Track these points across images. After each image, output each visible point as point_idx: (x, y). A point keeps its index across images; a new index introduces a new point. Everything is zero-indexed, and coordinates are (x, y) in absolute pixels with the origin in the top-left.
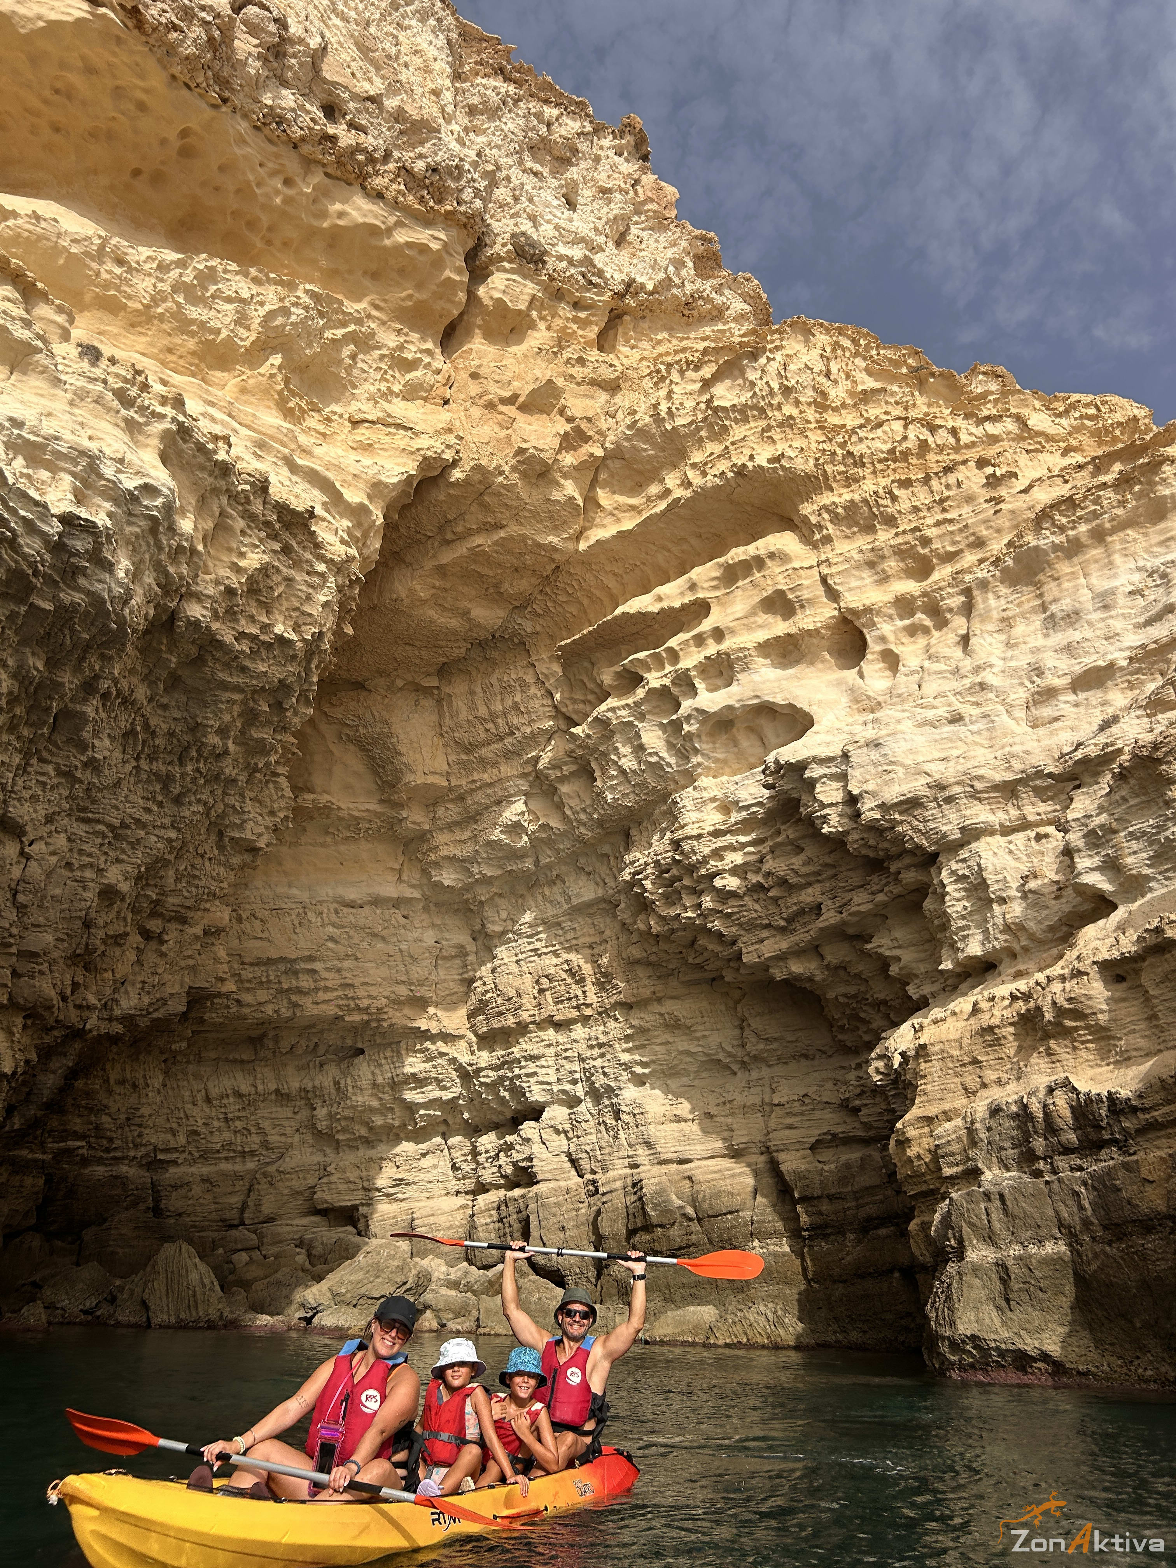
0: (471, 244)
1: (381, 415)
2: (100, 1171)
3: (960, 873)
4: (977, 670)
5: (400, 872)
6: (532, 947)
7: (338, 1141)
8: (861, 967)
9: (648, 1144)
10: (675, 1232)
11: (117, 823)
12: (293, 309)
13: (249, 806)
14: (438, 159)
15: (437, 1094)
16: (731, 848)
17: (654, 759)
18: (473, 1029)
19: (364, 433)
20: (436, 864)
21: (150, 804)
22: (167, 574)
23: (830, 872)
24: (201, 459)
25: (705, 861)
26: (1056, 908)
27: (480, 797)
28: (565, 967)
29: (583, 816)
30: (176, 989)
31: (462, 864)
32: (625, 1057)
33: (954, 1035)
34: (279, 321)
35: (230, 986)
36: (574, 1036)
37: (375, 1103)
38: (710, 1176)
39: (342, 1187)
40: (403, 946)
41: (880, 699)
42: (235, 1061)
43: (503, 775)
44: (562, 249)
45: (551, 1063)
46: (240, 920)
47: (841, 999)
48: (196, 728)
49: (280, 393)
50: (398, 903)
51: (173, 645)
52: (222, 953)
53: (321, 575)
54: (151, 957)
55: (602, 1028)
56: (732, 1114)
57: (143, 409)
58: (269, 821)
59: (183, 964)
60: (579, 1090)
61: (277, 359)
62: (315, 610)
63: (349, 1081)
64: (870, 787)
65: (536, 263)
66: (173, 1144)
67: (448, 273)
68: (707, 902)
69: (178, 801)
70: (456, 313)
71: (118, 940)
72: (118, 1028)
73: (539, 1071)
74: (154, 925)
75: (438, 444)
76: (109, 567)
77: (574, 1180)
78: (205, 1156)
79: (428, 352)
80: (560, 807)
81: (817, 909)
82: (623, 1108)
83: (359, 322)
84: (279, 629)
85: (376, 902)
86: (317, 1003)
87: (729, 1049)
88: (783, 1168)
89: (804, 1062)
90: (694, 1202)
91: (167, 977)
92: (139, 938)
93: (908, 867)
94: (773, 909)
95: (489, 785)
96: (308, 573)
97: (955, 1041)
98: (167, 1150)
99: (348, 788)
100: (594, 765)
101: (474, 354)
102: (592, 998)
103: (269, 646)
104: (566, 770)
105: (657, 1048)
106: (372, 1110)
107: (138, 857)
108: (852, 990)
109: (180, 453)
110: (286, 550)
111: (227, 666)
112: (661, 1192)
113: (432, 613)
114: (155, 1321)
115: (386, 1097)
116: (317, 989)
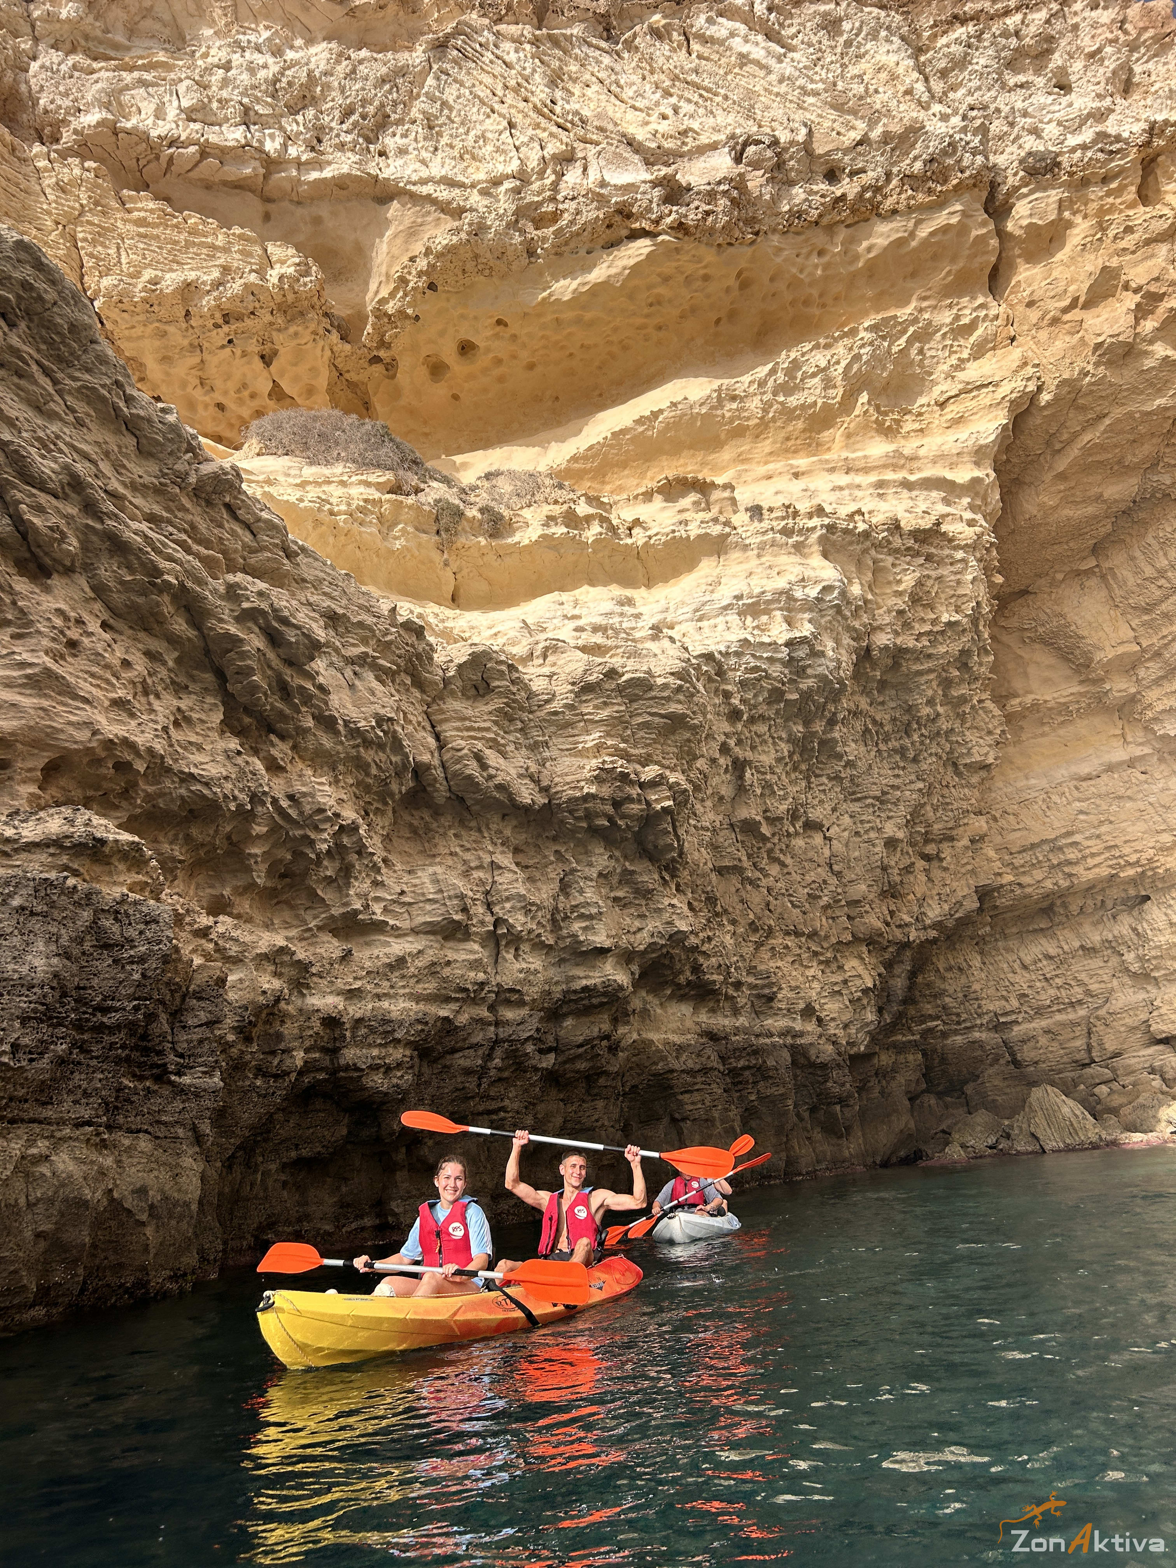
0: (985, 194)
1: (961, 386)
2: (959, 1039)
11: (879, 794)
12: (862, 351)
13: (969, 735)
14: (931, 150)
19: (953, 410)
21: (896, 772)
22: (855, 630)
24: (848, 538)
30: (966, 891)
34: (856, 367)
35: (1008, 878)
42: (1035, 931)
44: (1073, 141)
46: (995, 819)
48: (909, 709)
49: (876, 421)
51: (874, 665)
52: (991, 853)
53: (963, 560)
54: (937, 874)
57: (800, 532)
58: (989, 740)
59: (963, 870)
61: (864, 397)
62: (967, 589)
65: (1051, 170)
66: (1009, 1008)
67: (975, 233)
69: (915, 760)
70: (993, 259)
71: (908, 870)
72: (933, 934)
74: (931, 849)
75: (1019, 383)
76: (822, 654)
78: (1040, 1012)
79: (982, 306)
83: (915, 321)
84: (945, 618)
91: (955, 884)
92: (923, 863)
96: (952, 564)
98: (1006, 1014)
99: (1046, 681)
101: (1023, 285)
103: (942, 632)
107: (903, 810)
109: (834, 544)
110: (929, 558)
111: (917, 659)
113: (1067, 512)
114: (1047, 1148)
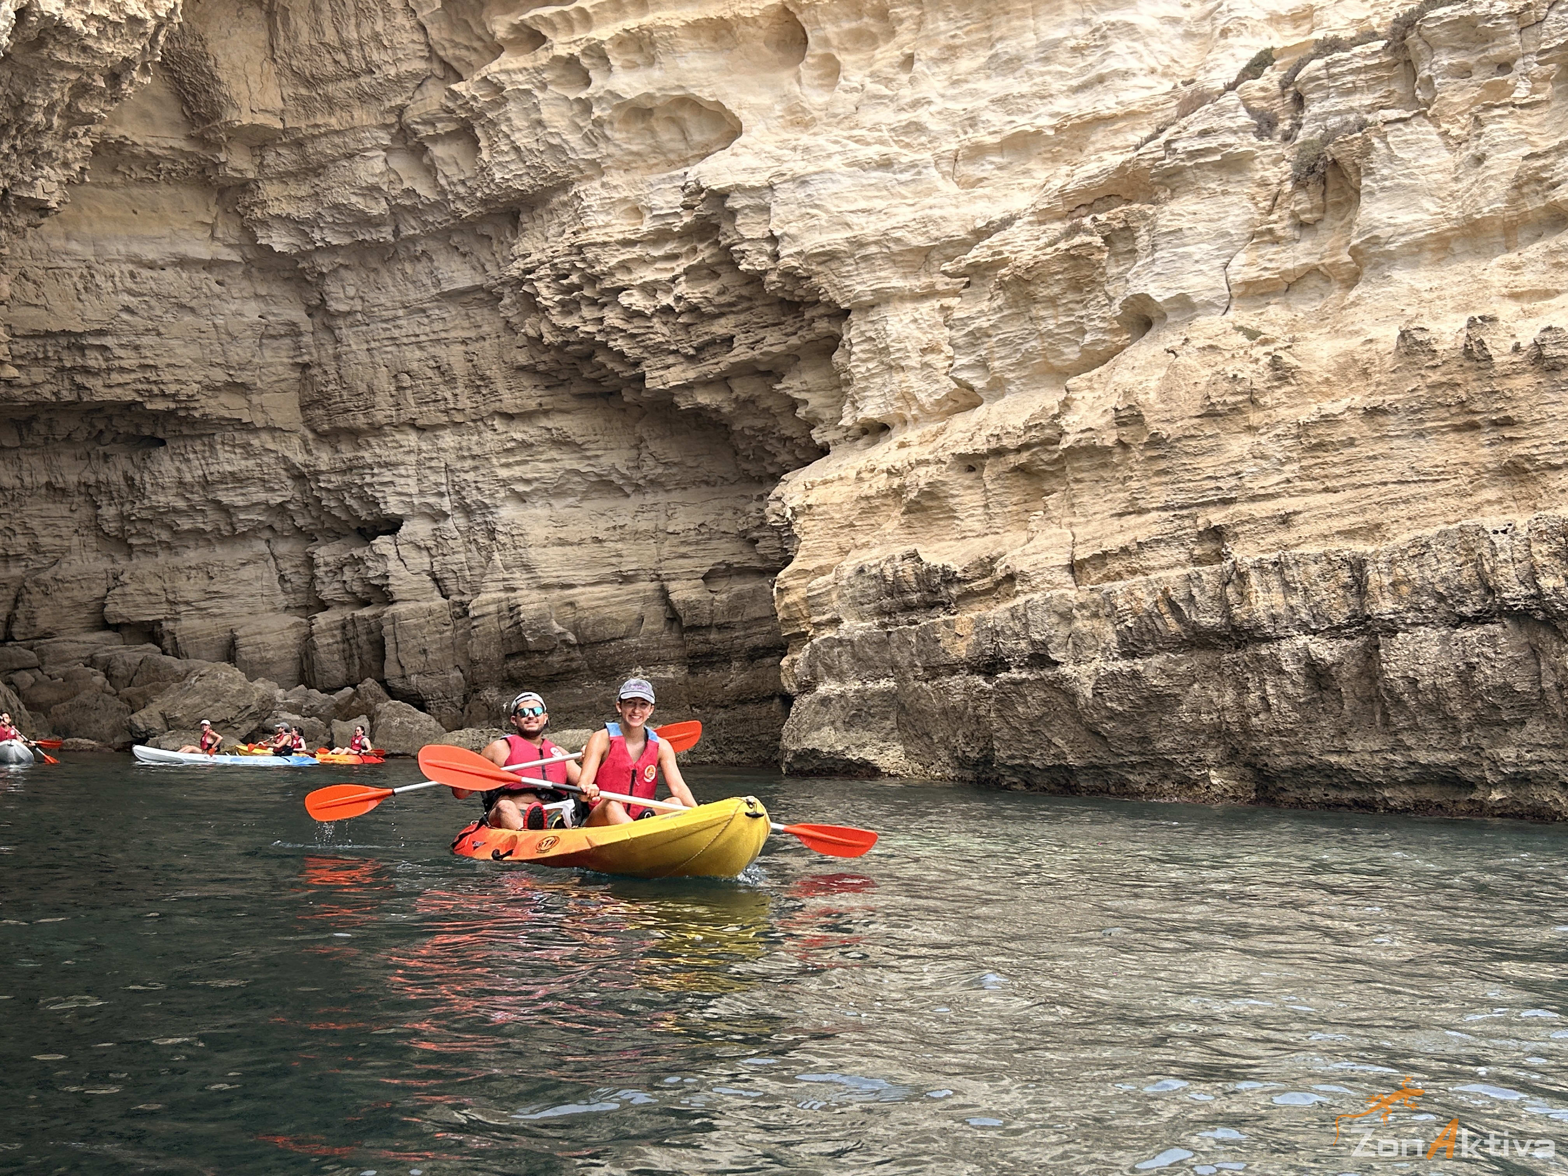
3: (868, 334)
4: (916, 104)
5: (213, 227)
6: (388, 334)
7: (130, 546)
8: (769, 402)
9: (527, 568)
10: (555, 659)
15: (262, 496)
16: (642, 261)
17: (555, 141)
18: (309, 423)
20: (264, 223)
23: (745, 305)
25: (611, 273)
26: (945, 384)
27: (325, 146)
28: (432, 363)
29: (461, 190)
31: (297, 225)
32: (504, 473)
33: (837, 499)
36: (441, 444)
37: (181, 504)
38: (595, 603)
39: (141, 599)
40: (219, 321)
41: (816, 114)
43: (356, 123)
45: (410, 472)
47: (747, 432)
50: (210, 265)
55: (475, 438)
56: (622, 540)
60: (446, 504)
63: (147, 478)
64: (792, 229)
68: (612, 318)
73: (397, 480)
77: (438, 602)
80: (431, 170)
81: (728, 341)
82: (499, 528)
85: (183, 263)
86: (110, 387)
87: (624, 471)
88: (673, 597)
89: (704, 488)
90: (575, 628)
93: (821, 317)
94: (682, 335)
95: (337, 132)
97: (838, 505)
100: (479, 132)
102: (465, 402)
104: (442, 128)
105: (542, 465)
106: (176, 511)
108: (759, 423)
112: (539, 619)
115: (196, 497)
116: (109, 370)
